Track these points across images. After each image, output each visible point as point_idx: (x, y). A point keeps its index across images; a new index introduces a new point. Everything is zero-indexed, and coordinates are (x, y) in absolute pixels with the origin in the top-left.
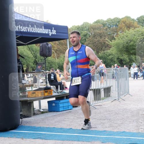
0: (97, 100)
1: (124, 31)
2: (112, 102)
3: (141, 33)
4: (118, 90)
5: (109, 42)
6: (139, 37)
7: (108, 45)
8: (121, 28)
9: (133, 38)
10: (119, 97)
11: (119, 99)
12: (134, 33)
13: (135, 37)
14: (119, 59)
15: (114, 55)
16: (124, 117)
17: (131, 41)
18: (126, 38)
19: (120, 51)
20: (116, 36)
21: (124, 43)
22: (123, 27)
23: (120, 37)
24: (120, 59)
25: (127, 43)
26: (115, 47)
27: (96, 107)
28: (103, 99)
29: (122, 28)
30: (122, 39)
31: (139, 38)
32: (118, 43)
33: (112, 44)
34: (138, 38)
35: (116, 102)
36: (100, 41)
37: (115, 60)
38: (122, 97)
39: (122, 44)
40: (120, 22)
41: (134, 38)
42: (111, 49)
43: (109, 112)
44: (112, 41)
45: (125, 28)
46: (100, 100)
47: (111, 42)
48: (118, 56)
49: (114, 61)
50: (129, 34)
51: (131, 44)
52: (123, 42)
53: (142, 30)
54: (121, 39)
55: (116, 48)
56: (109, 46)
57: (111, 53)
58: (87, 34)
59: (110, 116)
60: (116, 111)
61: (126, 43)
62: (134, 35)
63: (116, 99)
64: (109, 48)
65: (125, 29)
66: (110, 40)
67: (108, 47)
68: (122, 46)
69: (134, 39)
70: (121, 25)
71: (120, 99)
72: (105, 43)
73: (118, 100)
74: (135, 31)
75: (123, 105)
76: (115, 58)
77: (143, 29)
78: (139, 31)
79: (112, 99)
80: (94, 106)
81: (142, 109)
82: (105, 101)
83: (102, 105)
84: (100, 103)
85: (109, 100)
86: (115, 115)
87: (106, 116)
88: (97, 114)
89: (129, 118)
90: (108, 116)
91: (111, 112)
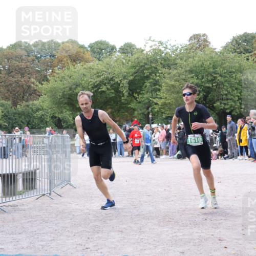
0: (8, 194)
1: (65, 67)
2: (37, 199)
3: (95, 71)
4: (50, 176)
5: (36, 86)
6: (91, 80)
7: (35, 90)
8: (60, 61)
9: (82, 81)
10: (50, 190)
11: (50, 194)
12: (83, 71)
13: (85, 79)
14: (56, 117)
15: (45, 109)
16: (57, 228)
17: (77, 86)
18: (70, 80)
19: (56, 104)
21: (64, 88)
22: (65, 59)
25: (70, 89)
26: (48, 96)
27: (4, 209)
28: (20, 194)
29: (62, 61)
30: (61, 81)
31: (92, 82)
32: (55, 88)
33: (43, 89)
34: (89, 80)
35: (46, 200)
36: (20, 83)
37: (48, 120)
38: (58, 190)
39: (61, 90)
42: (40, 98)
43: (31, 219)
44: (42, 84)
45: (69, 61)
46: (14, 195)
47: (40, 86)
48: (54, 114)
49: (46, 122)
50: (75, 72)
51: (77, 91)
52: (62, 87)
54: (59, 82)
55: (51, 97)
56: (38, 93)
57: (41, 106)
59: (32, 226)
60: (43, 216)
61: (68, 88)
62: (84, 75)
63: (45, 193)
64: (38, 97)
65: (68, 63)
66: (40, 83)
67: (36, 94)
68: (61, 94)
69: (83, 82)
71: (53, 194)
72: (29, 86)
73: (48, 195)
74: (85, 68)
75: (57, 204)
76: (47, 116)
77: (99, 66)
78: (93, 69)
79: (38, 194)
80: (2, 208)
81: (91, 212)
82: (24, 197)
83: (18, 204)
84: (13, 200)
85: (32, 195)
86: (41, 224)
87: (24, 227)
88: (8, 222)
89: (67, 230)
90: (27, 226)
91: (33, 219)
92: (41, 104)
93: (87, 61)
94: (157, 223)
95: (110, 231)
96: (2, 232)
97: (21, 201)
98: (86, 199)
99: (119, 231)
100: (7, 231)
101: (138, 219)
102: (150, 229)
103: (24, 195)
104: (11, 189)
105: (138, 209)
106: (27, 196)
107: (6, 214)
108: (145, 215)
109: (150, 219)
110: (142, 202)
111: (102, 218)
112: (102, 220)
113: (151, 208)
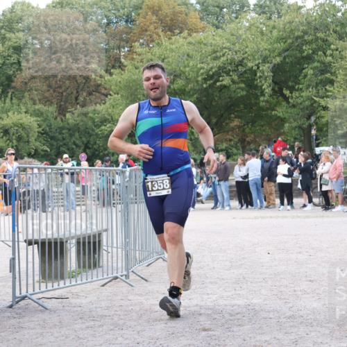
0: (50, 277)
1: (153, 41)
2: (103, 286)
3: (209, 49)
4: (127, 244)
5: (101, 77)
6: (202, 65)
7: (99, 85)
8: (144, 30)
9: (185, 67)
10: (127, 270)
11: (127, 276)
12: (186, 48)
13: (191, 64)
16: (140, 340)
17: (175, 76)
20: (125, 57)
22: (152, 27)
23: (142, 61)
26: (122, 96)
27: (45, 304)
28: (73, 276)
29: (146, 30)
31: (203, 68)
32: (134, 81)
33: (114, 82)
34: (199, 66)
35: (120, 287)
38: (140, 269)
40: (141, 8)
41: (189, 66)
42: (107, 100)
43: (92, 323)
44: (111, 74)
45: (160, 31)
46: (62, 278)
47: (107, 77)
50: (172, 50)
51: (175, 86)
53: (214, 39)
55: (128, 98)
56: (103, 91)
57: (109, 115)
58: (25, 44)
59: (94, 336)
62: (188, 55)
63: (118, 275)
64: (103, 97)
65: (158, 34)
66: (107, 71)
67: (100, 92)
69: (187, 69)
70: (145, 18)
71: (132, 276)
72: (87, 79)
73: (124, 278)
74: (190, 43)
75: (140, 295)
77: (218, 38)
78: (205, 44)
79: (105, 277)
80: (40, 302)
81: (203, 311)
82: (79, 282)
83: (69, 295)
84: (60, 288)
85: (95, 279)
86: (111, 332)
87: (81, 336)
88: (51, 328)
89: (158, 344)
90: (86, 336)
91: (96, 323)
92: (110, 110)
97: (74, 290)
101: (292, 324)
102: (315, 343)
103: (79, 278)
104: (56, 268)
105: (291, 305)
106: (84, 281)
107: (47, 313)
108: (305, 316)
109: (315, 324)
110: (300, 293)
111: (223, 321)
112: (223, 325)
113: (315, 305)
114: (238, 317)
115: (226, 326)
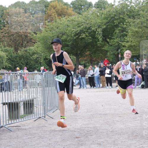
0: (13, 118)
1: (53, 20)
2: (35, 121)
3: (76, 23)
4: (44, 103)
5: (32, 35)
6: (74, 30)
7: (31, 39)
9: (66, 30)
10: (45, 114)
11: (45, 117)
12: (66, 23)
13: (69, 29)
14: (47, 59)
15: (39, 53)
16: (50, 142)
17: (62, 34)
18: (57, 30)
19: (47, 49)
21: (53, 37)
22: (53, 14)
23: (49, 28)
24: (49, 60)
25: (58, 37)
26: (41, 43)
27: (10, 129)
28: (22, 117)
29: (51, 16)
30: (51, 31)
32: (46, 36)
33: (37, 37)
34: (72, 30)
35: (42, 121)
36: (20, 33)
37: (42, 61)
38: (50, 114)
39: (51, 38)
40: (48, 7)
42: (35, 45)
43: (30, 136)
44: (36, 34)
45: (56, 16)
46: (18, 118)
47: (35, 35)
48: (46, 56)
49: (40, 63)
50: (61, 24)
51: (63, 38)
52: (51, 35)
53: (78, 19)
54: (49, 32)
55: (43, 44)
56: (33, 41)
57: (36, 51)
59: (31, 141)
60: (40, 134)
61: (56, 37)
62: (68, 26)
63: (41, 116)
64: (33, 44)
66: (34, 33)
67: (31, 41)
68: (50, 41)
69: (67, 31)
70: (50, 11)
71: (47, 117)
72: (26, 36)
73: (43, 117)
74: (68, 20)
75: (50, 124)
76: (41, 58)
78: (74, 21)
79: (36, 117)
80: (9, 128)
81: (76, 130)
82: (25, 120)
83: (21, 125)
84: (17, 123)
85: (31, 118)
86: (39, 140)
87: (26, 142)
88: (13, 139)
89: (58, 144)
90: (28, 142)
91: (32, 136)
92: (36, 49)
93: (70, 15)
94: (127, 137)
95: (91, 144)
96: (9, 146)
97: (22, 123)
98: (72, 121)
99: (98, 144)
100: (13, 145)
101: (112, 134)
102: (122, 142)
103: (25, 118)
104: (15, 114)
105: (112, 127)
106: (27, 119)
107: (12, 133)
108: (118, 131)
109: (122, 134)
110: (115, 122)
111: (84, 134)
112: (84, 136)
113: (122, 126)
114: (91, 132)
115: (86, 136)
